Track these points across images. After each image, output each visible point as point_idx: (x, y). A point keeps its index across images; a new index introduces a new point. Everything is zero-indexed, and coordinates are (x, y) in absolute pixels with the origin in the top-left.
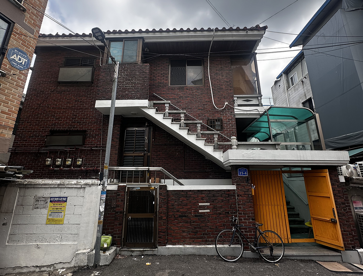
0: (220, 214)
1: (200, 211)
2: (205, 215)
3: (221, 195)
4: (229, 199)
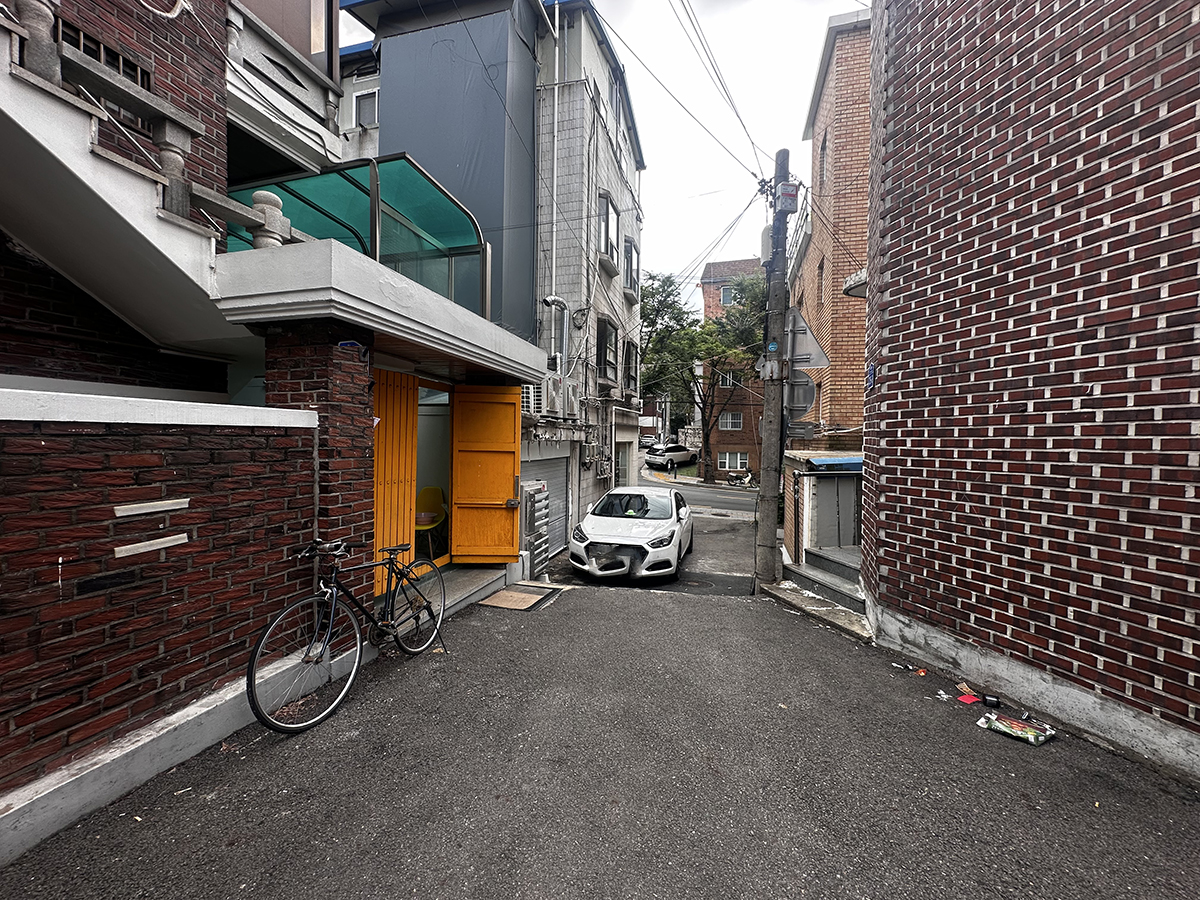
0: (242, 541)
1: (121, 552)
2: (153, 569)
3: (253, 454)
4: (287, 469)
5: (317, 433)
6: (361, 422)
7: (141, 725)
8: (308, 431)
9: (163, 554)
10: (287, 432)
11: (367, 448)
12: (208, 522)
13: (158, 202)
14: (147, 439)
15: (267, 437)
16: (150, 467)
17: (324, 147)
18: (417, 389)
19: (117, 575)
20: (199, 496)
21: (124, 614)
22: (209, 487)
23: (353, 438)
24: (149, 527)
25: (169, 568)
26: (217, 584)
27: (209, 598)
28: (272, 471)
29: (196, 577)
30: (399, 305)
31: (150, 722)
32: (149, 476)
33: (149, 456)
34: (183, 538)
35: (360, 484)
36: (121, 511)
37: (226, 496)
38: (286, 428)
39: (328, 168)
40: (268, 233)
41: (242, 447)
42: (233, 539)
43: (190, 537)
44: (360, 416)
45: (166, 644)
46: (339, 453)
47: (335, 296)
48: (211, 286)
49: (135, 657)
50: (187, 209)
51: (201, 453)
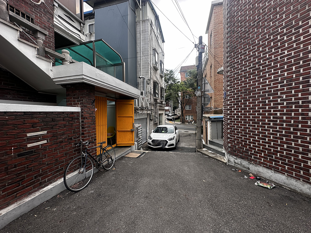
0: (61, 142)
1: (29, 146)
2: (38, 150)
3: (63, 119)
4: (73, 123)
5: (80, 113)
6: (92, 110)
7: (36, 191)
8: (78, 112)
9: (40, 146)
10: (72, 113)
11: (94, 117)
12: (52, 137)
13: (36, 53)
14: (35, 116)
15: (67, 114)
16: (36, 123)
17: (80, 38)
18: (107, 101)
19: (28, 152)
20: (49, 130)
21: (30, 162)
22: (52, 128)
23: (90, 114)
24: (36, 139)
25: (42, 150)
26: (55, 153)
27: (53, 157)
28: (69, 123)
29: (49, 152)
30: (101, 79)
31: (38, 190)
32: (36, 126)
33: (35, 120)
34: (45, 142)
35: (92, 126)
36: (29, 135)
37: (57, 130)
38: (72, 112)
39: (82, 44)
40: (66, 61)
41: (60, 117)
42: (59, 141)
43: (47, 141)
44: (92, 108)
45: (42, 169)
46: (86, 118)
47: (84, 77)
48: (51, 75)
49: (34, 173)
50: (44, 55)
51: (50, 119)
